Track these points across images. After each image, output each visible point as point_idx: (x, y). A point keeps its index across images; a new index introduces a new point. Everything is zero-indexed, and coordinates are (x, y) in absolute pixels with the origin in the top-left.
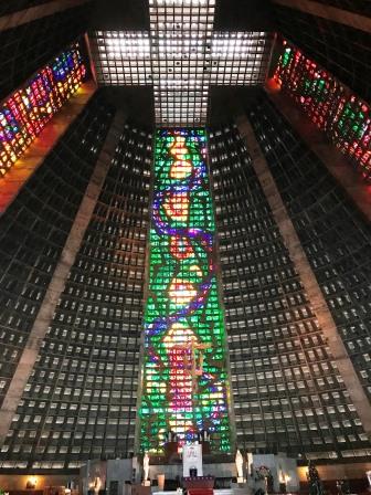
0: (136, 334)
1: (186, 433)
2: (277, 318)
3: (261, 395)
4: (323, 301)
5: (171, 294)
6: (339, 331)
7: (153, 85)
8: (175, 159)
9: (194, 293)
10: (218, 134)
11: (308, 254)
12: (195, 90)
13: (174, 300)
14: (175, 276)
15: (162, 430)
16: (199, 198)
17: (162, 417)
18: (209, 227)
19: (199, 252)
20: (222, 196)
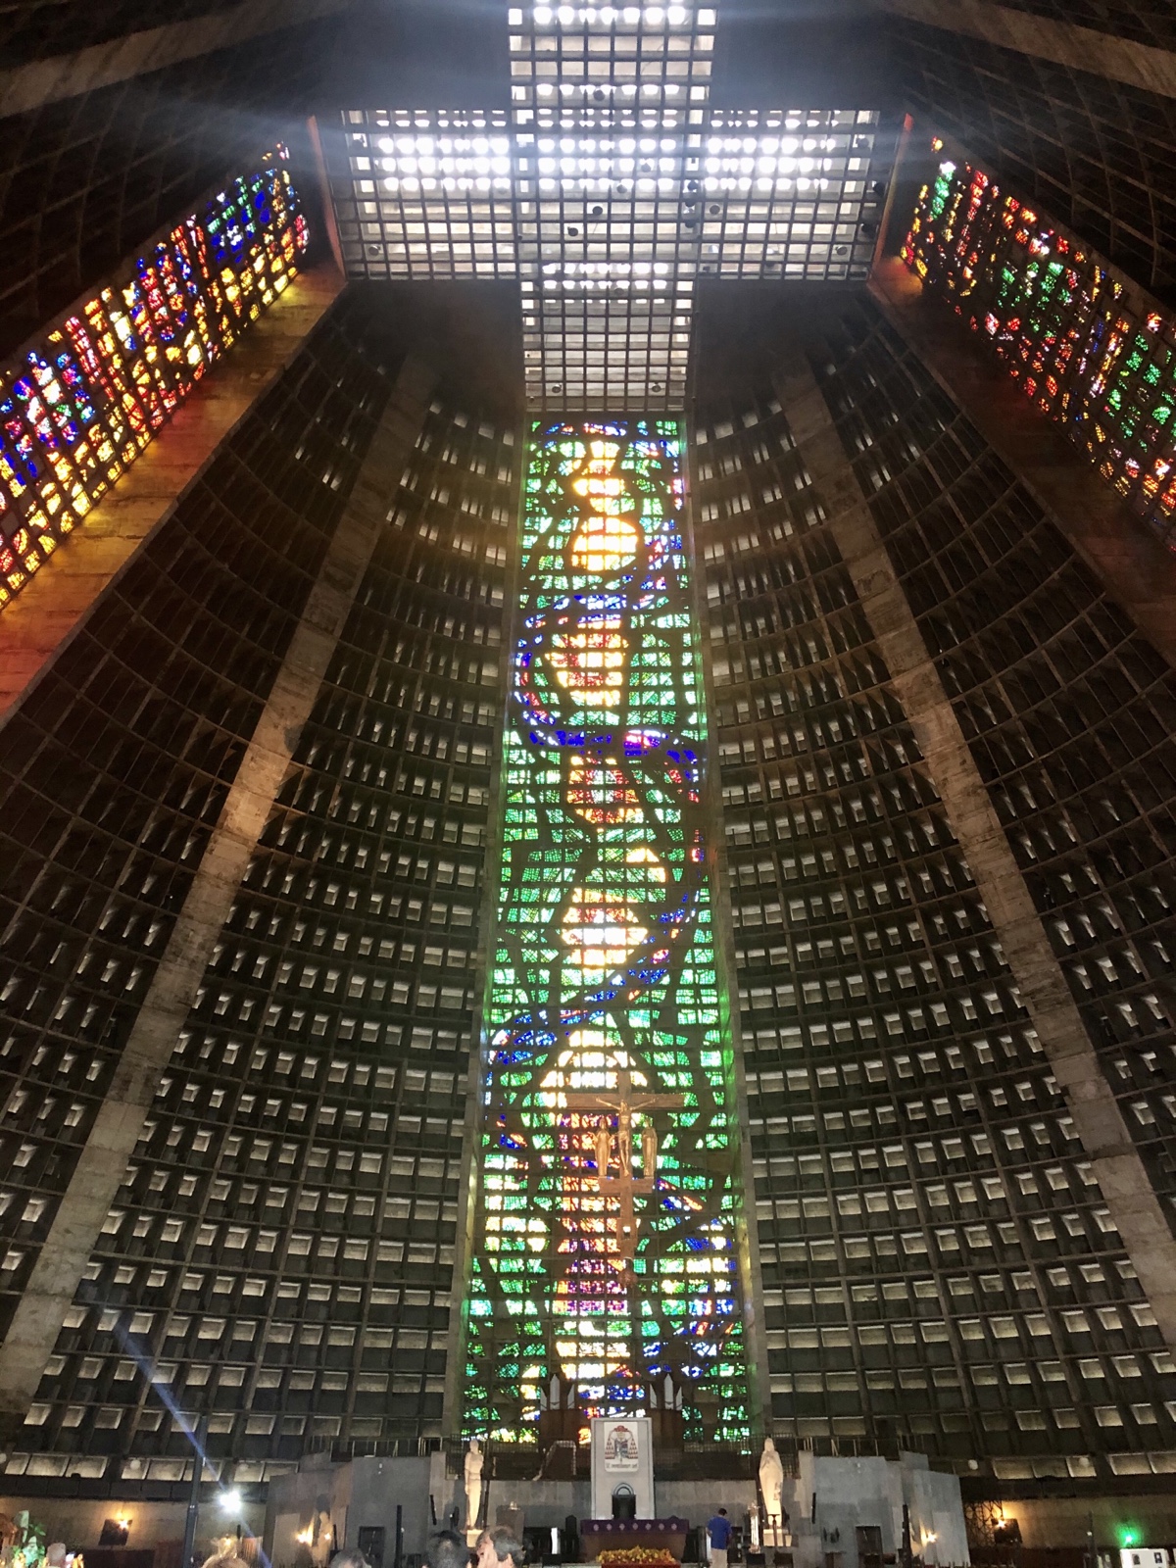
0: (454, 1061)
1: (608, 1381)
2: (906, 1021)
3: (853, 1266)
4: (1055, 968)
5: (567, 936)
6: (1105, 1066)
7: (519, 277)
8: (587, 512)
9: (639, 935)
10: (724, 432)
11: (1004, 817)
12: (651, 294)
13: (574, 958)
14: (580, 880)
15: (533, 1372)
16: (659, 633)
17: (533, 1329)
18: (690, 727)
19: (656, 805)
20: (732, 628)
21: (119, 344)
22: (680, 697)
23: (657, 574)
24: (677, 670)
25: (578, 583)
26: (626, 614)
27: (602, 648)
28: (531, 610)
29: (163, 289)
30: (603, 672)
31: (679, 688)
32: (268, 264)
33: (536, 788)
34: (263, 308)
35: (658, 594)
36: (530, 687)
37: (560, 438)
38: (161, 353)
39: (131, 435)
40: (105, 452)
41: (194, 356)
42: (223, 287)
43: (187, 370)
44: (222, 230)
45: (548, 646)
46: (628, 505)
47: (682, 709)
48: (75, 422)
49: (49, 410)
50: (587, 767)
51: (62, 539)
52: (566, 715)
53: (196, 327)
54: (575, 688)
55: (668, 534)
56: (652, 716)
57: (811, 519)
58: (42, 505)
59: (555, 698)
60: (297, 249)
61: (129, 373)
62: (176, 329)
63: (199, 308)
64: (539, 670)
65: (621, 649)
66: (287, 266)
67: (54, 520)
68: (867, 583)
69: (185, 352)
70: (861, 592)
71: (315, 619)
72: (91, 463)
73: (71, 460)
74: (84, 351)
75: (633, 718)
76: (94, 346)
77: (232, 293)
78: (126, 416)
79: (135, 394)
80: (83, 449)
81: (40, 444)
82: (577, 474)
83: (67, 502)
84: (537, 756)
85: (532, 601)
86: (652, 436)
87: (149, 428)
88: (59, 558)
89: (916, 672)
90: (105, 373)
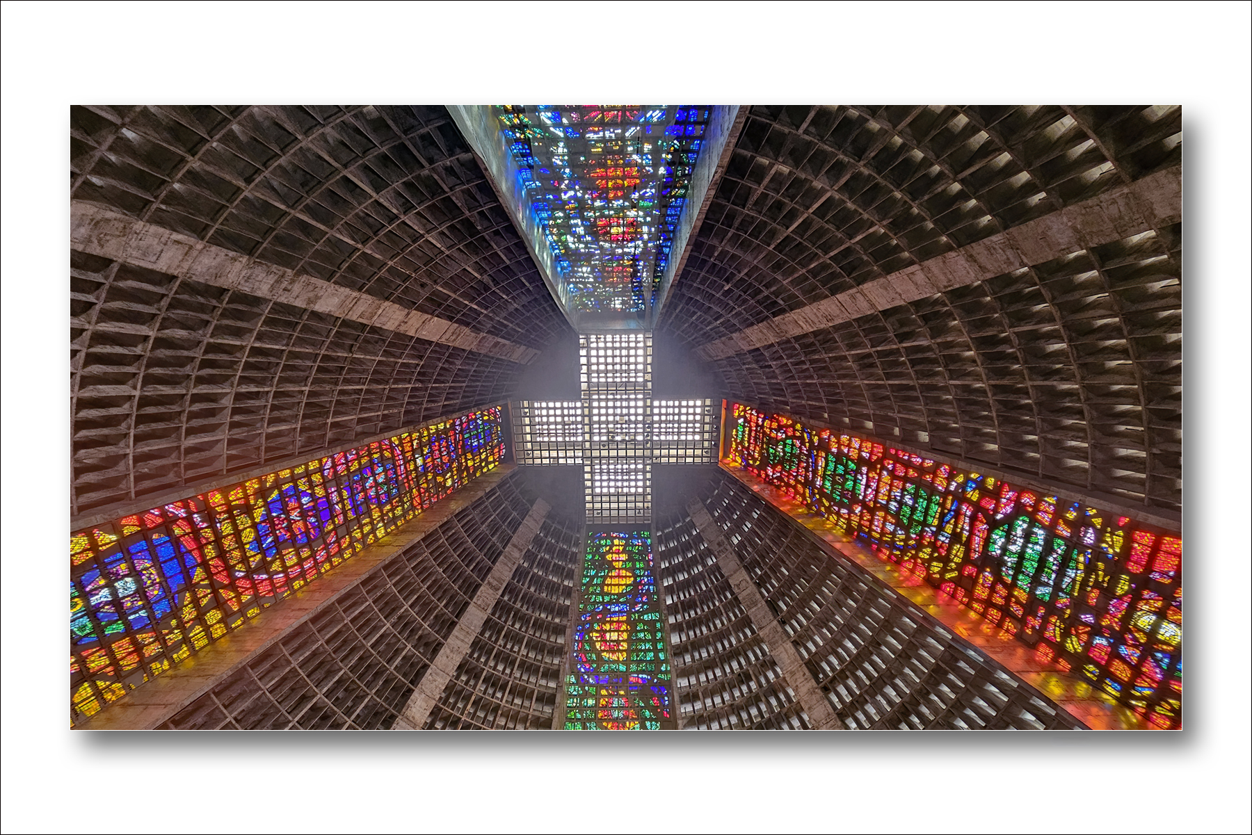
7: (583, 465)
8: (612, 568)
10: (668, 530)
16: (645, 623)
18: (661, 672)
19: (646, 719)
20: (679, 617)
21: (416, 468)
22: (656, 656)
23: (642, 595)
24: (654, 641)
25: (607, 599)
26: (629, 613)
27: (617, 630)
28: (584, 612)
29: (441, 452)
30: (618, 642)
31: (656, 651)
32: (487, 457)
33: (582, 709)
34: (482, 473)
35: (644, 603)
36: (582, 650)
37: (600, 538)
38: (434, 478)
39: (413, 508)
40: (399, 511)
41: (449, 483)
42: (467, 460)
43: (444, 487)
44: (470, 438)
45: (592, 630)
46: (629, 565)
47: (657, 662)
48: (388, 494)
49: (376, 484)
50: (610, 696)
51: (366, 547)
52: (598, 667)
53: (452, 472)
54: (604, 651)
55: (647, 576)
56: (643, 666)
57: (710, 563)
58: (361, 527)
59: (594, 656)
60: (500, 456)
61: (418, 481)
62: (443, 469)
63: (455, 465)
64: (587, 641)
65: (626, 631)
66: (494, 461)
67: (365, 536)
68: (738, 586)
69: (445, 480)
70: (736, 590)
71: (479, 603)
72: (390, 515)
73: (381, 511)
74: (400, 466)
75: (633, 667)
76: (405, 463)
77: (470, 463)
78: (412, 499)
79: (419, 491)
80: (388, 507)
81: (367, 499)
82: (608, 552)
83: (373, 531)
84: (583, 689)
85: (585, 607)
86: (639, 537)
87: (422, 508)
88: (362, 554)
89: (768, 627)
90: (407, 477)
